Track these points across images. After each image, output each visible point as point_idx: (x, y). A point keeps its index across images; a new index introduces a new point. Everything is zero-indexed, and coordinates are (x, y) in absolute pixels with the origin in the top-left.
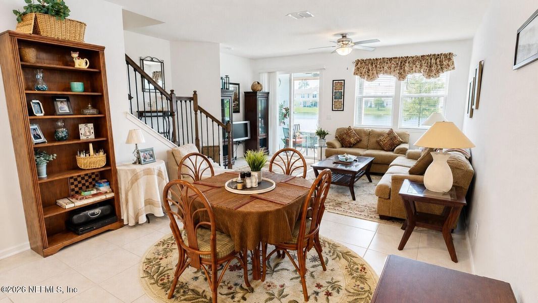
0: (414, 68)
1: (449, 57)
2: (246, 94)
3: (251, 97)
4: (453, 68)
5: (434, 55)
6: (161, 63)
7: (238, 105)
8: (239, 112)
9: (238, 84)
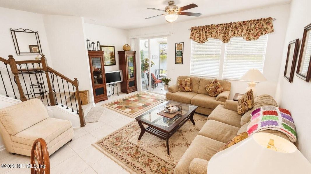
0: (236, 31)
1: (269, 21)
2: (119, 52)
3: (122, 55)
4: (272, 31)
5: (254, 21)
6: (35, 33)
7: (115, 60)
8: (116, 65)
9: (114, 47)
